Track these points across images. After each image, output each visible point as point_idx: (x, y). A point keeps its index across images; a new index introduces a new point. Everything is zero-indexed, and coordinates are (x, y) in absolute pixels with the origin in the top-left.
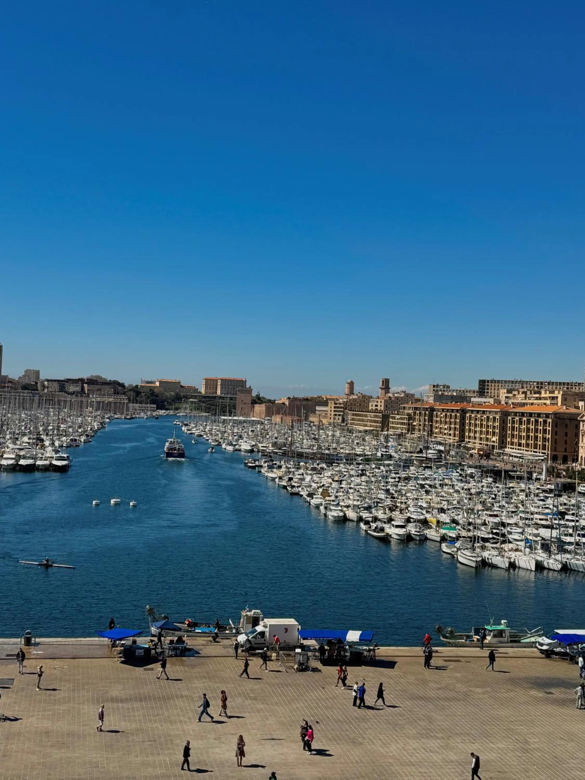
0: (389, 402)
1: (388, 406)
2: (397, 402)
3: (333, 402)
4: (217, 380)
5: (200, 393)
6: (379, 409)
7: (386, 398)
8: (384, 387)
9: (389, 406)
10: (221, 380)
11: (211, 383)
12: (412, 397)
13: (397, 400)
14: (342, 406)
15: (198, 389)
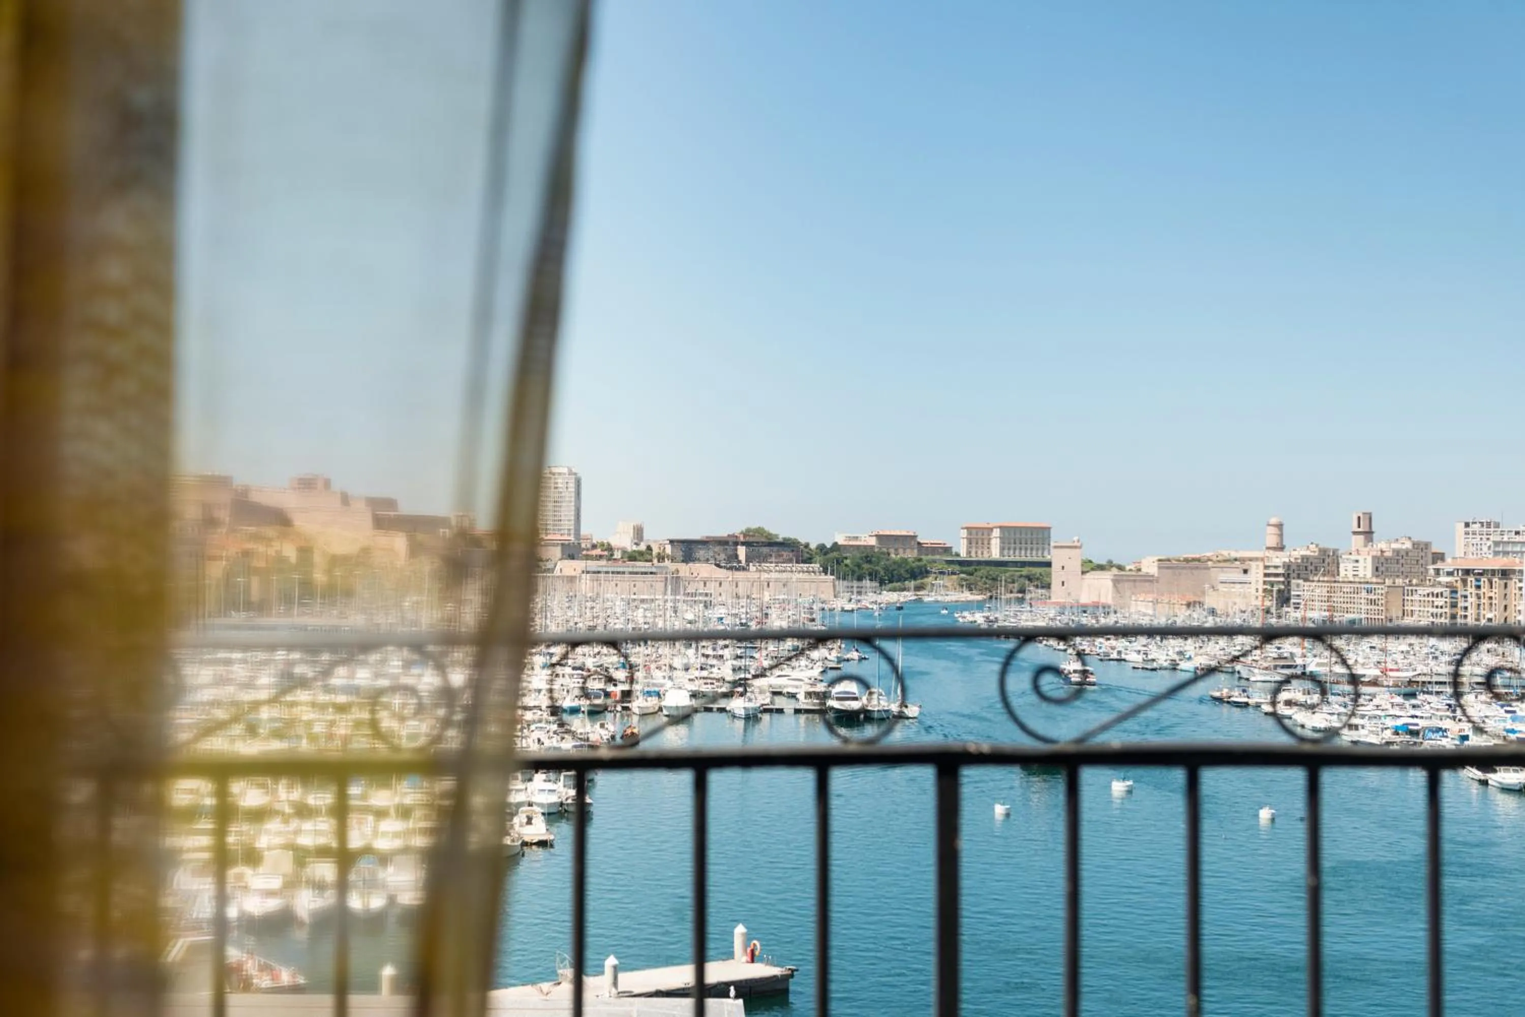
0: (1382, 560)
1: (1381, 569)
2: (1398, 560)
3: (1261, 564)
4: (991, 529)
5: (958, 555)
6: (1361, 575)
7: (1375, 553)
8: (1360, 530)
9: (1383, 569)
10: (1001, 527)
11: (978, 536)
12: (1426, 549)
13: (1398, 555)
14: (1281, 571)
15: (951, 548)
